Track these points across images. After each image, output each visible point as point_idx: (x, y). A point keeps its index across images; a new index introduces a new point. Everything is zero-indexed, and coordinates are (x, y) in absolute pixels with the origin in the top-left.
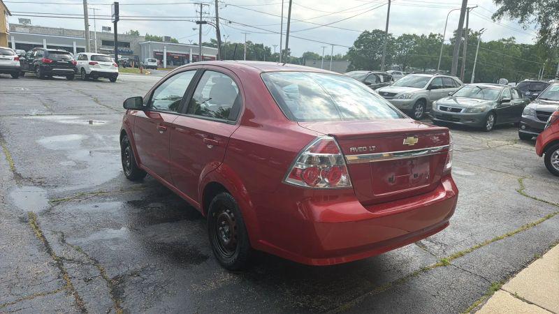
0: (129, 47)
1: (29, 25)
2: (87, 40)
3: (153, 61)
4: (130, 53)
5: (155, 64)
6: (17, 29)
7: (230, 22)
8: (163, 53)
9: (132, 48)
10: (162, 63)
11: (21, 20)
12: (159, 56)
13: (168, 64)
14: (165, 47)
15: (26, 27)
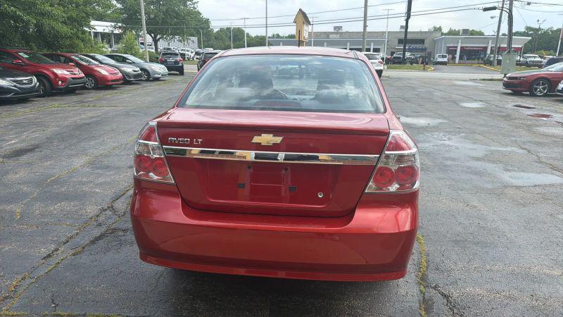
0: (423, 43)
1: (341, 31)
2: (363, 41)
3: (443, 57)
4: (424, 50)
5: (446, 60)
6: (331, 36)
7: (529, 4)
8: (457, 47)
9: (427, 44)
10: (454, 58)
11: (335, 28)
12: (451, 51)
13: (461, 58)
14: (460, 41)
15: (337, 33)
